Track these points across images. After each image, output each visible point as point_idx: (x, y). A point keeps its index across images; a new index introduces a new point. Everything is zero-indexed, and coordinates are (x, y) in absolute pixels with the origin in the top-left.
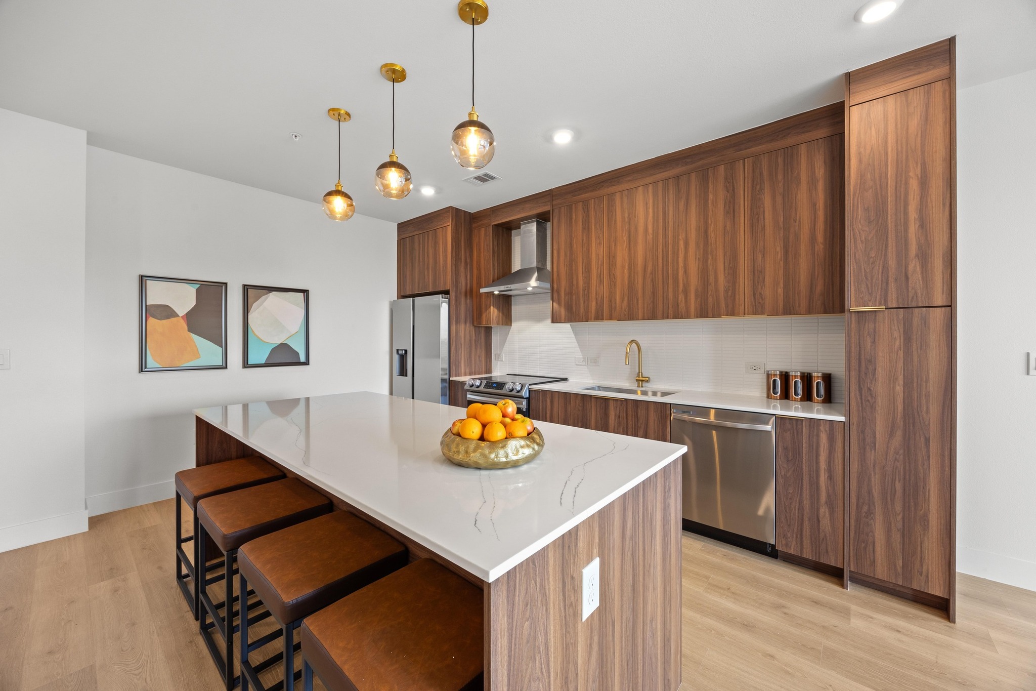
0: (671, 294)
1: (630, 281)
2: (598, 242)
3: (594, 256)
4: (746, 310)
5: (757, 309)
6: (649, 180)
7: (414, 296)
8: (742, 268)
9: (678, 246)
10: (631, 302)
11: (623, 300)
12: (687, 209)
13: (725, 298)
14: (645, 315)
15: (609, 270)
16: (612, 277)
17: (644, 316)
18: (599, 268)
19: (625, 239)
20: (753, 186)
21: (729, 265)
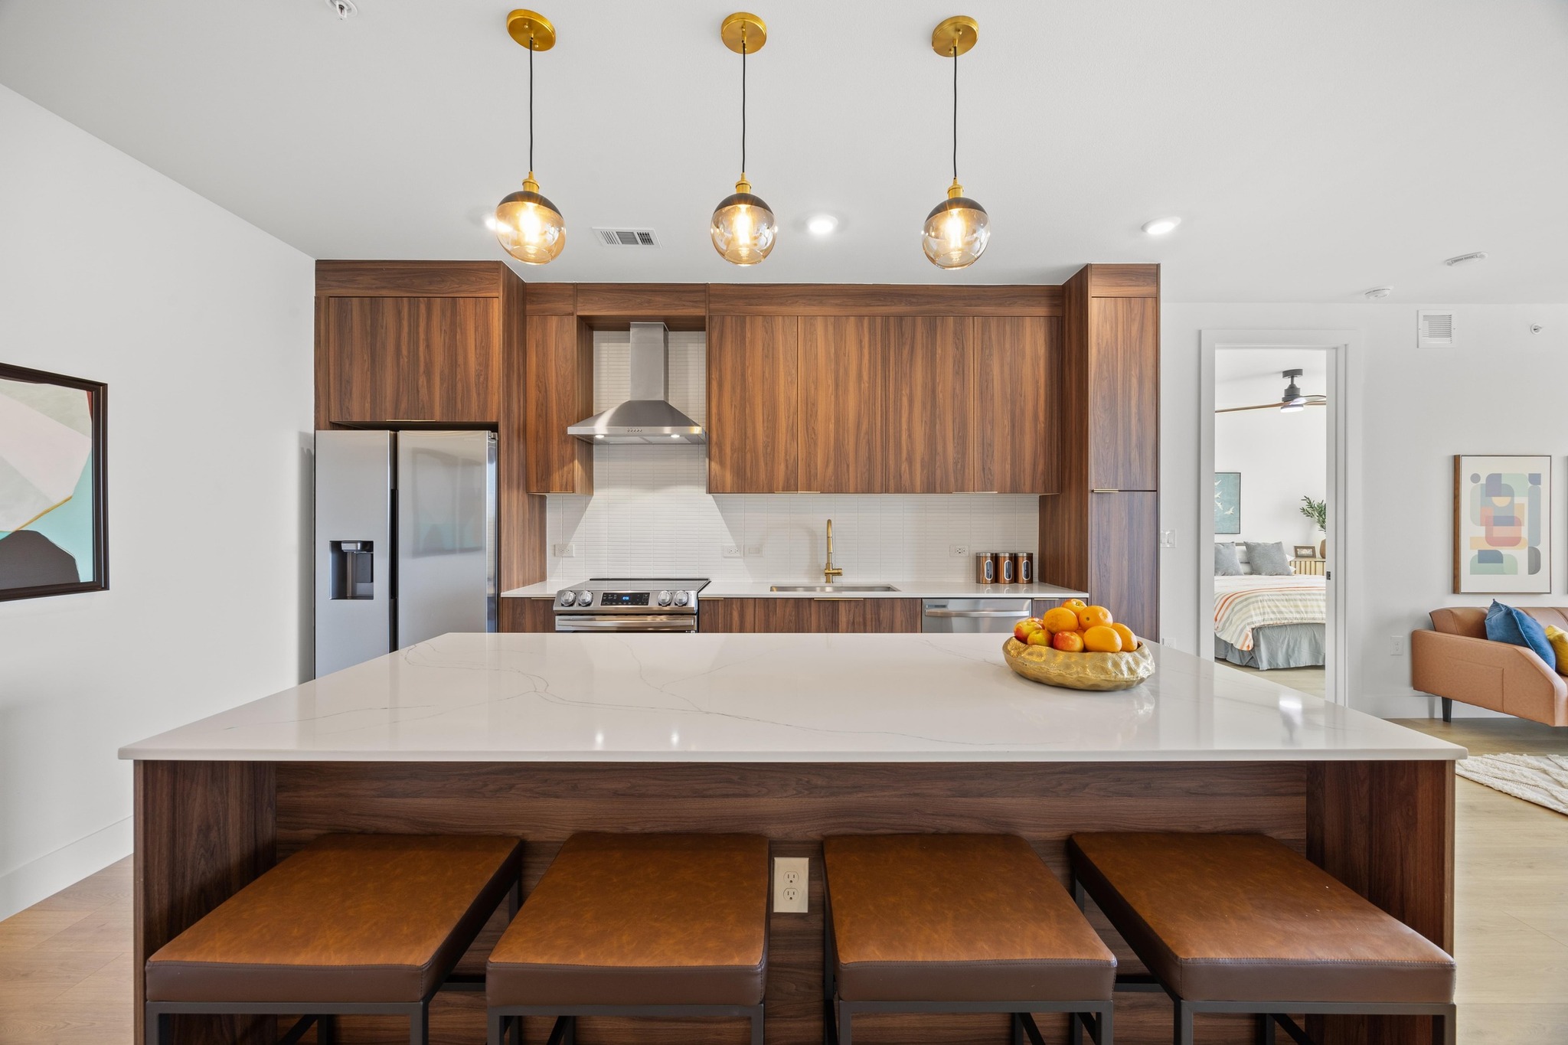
0: (892, 463)
1: (837, 440)
2: (789, 380)
3: (782, 398)
4: (976, 486)
5: (986, 486)
6: (864, 311)
7: (395, 428)
8: (971, 439)
9: (901, 403)
10: (839, 469)
11: (827, 466)
12: (911, 360)
13: (954, 471)
14: (859, 486)
15: (807, 422)
16: (811, 432)
17: (857, 489)
18: (791, 417)
19: (830, 381)
20: (982, 349)
21: (959, 433)
